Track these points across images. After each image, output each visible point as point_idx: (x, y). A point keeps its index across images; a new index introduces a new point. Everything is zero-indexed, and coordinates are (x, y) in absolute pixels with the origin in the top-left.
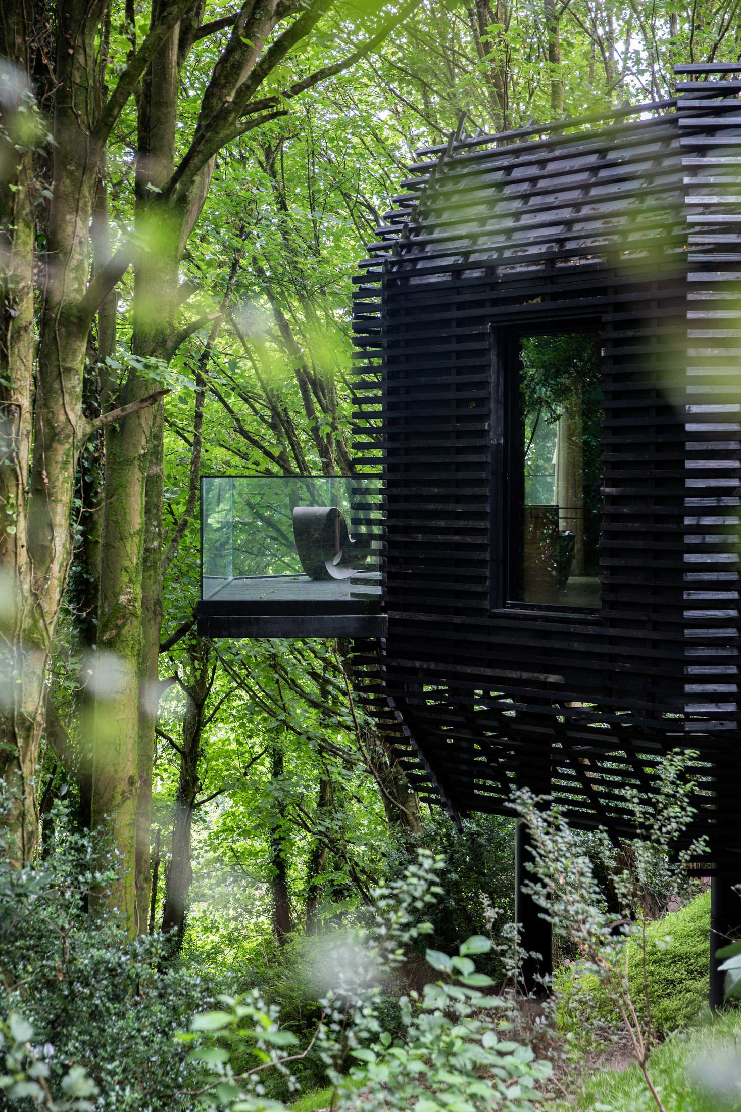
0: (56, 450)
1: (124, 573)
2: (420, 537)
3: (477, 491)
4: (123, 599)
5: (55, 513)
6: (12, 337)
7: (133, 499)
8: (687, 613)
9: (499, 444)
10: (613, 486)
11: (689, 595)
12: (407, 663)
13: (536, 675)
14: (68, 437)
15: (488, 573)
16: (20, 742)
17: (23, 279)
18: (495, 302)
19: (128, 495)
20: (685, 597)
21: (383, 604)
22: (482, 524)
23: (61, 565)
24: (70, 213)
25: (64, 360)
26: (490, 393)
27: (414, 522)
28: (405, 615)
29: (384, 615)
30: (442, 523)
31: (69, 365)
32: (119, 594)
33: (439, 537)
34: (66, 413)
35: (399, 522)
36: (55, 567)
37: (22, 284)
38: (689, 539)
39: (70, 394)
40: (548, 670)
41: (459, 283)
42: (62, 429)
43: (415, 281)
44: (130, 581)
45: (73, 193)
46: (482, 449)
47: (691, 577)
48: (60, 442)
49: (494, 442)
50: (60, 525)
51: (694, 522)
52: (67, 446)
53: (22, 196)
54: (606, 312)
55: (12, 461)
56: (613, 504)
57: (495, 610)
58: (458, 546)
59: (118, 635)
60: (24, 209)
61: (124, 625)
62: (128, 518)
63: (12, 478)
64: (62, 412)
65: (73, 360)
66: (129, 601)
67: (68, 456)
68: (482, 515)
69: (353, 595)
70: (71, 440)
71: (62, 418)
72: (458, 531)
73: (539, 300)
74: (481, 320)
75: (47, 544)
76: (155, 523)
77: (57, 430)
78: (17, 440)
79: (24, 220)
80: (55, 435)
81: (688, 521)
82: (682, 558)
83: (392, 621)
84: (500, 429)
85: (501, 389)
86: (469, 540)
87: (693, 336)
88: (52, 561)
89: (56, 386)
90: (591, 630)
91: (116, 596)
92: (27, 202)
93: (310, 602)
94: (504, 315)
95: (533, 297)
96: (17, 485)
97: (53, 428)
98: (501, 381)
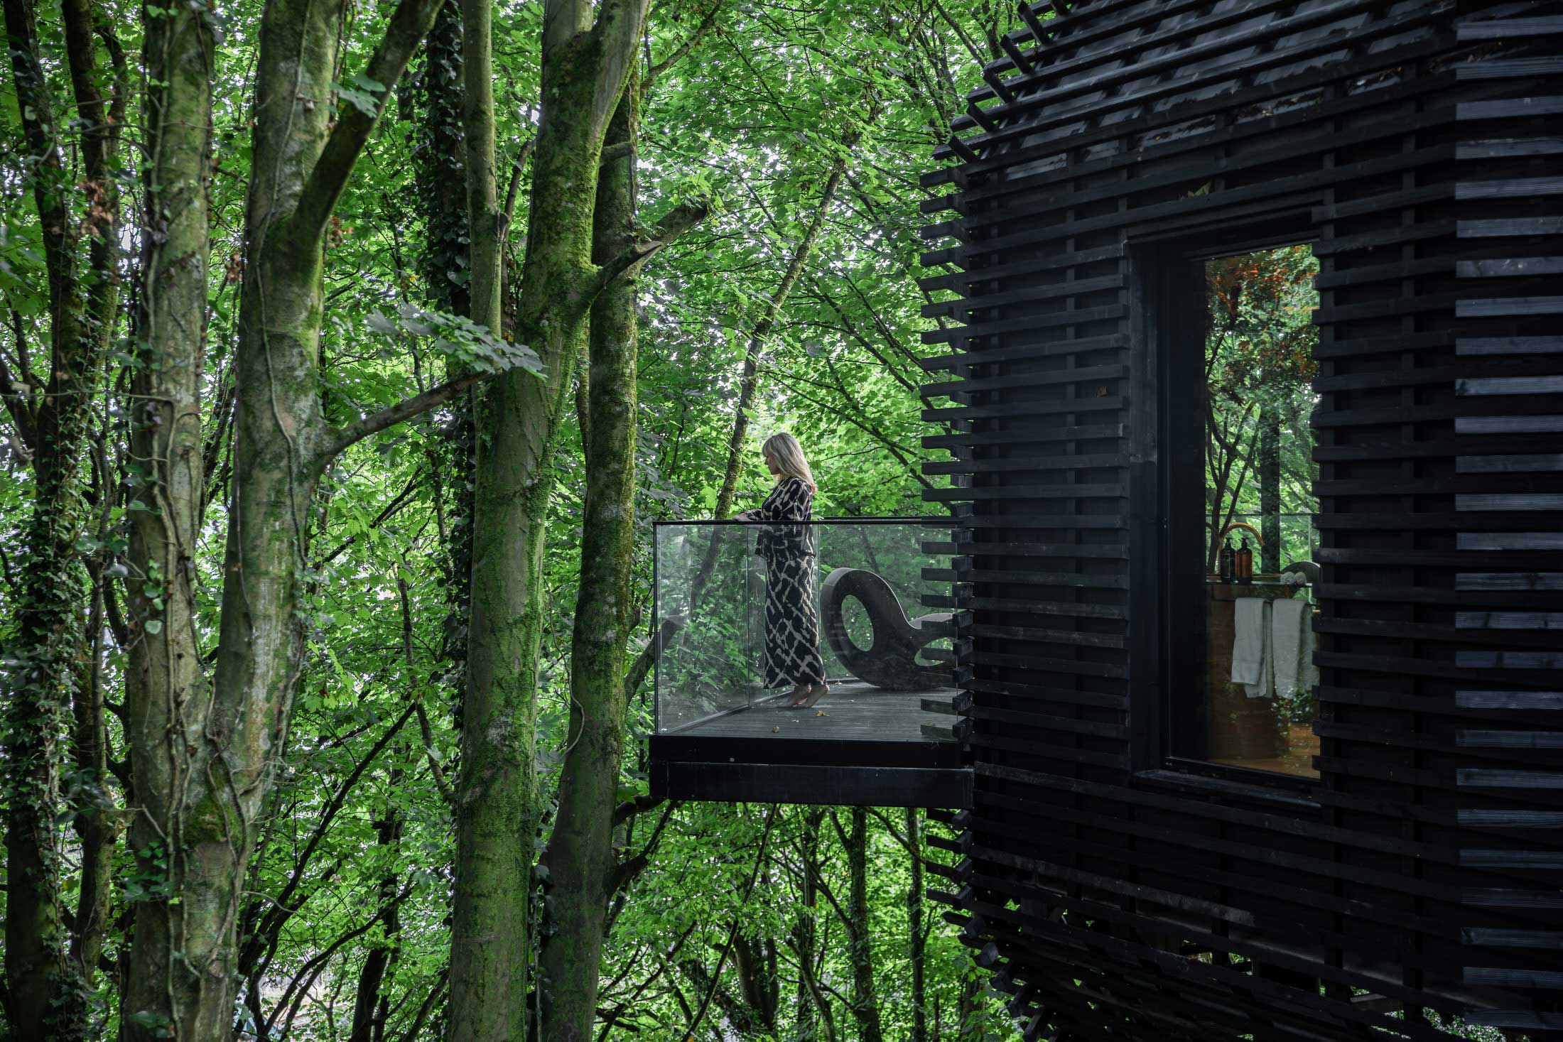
0: (258, 483)
1: (497, 690)
2: (1020, 633)
3: (1108, 550)
4: (493, 734)
5: (256, 596)
6: (157, 280)
7: (512, 563)
8: (1464, 816)
9: (1147, 464)
10: (1337, 545)
11: (1468, 776)
12: (1002, 858)
13: (1205, 904)
14: (277, 458)
15: (1126, 702)
16: (178, 1012)
17: (182, 175)
18: (1136, 199)
19: (504, 556)
20: (1460, 782)
21: (968, 749)
22: (1114, 612)
23: (272, 689)
24: (286, 58)
25: (271, 321)
26: (1126, 369)
27: (1012, 605)
28: (1000, 771)
29: (968, 769)
30: (1053, 608)
31: (279, 330)
32: (488, 726)
33: (1050, 633)
34: (274, 417)
35: (990, 604)
36: (259, 692)
37: (181, 184)
38: (1467, 660)
39: (283, 381)
40: (1226, 898)
41: (1082, 170)
42: (267, 444)
43: (1016, 174)
44: (508, 703)
45: (290, 22)
46: (1113, 472)
47: (1470, 738)
48: (263, 466)
49: (1137, 459)
50: (267, 617)
51: (1478, 624)
52: (277, 475)
53: (180, 27)
54: (1321, 203)
55: (152, 502)
56: (1338, 580)
57: (1142, 774)
58: (1081, 652)
59: (484, 796)
60: (183, 50)
61: (493, 779)
62: (504, 595)
63: (156, 534)
64: (268, 414)
65: (289, 320)
66: (504, 738)
67: (279, 492)
68: (1112, 595)
69: (924, 729)
70: (283, 464)
71: (268, 424)
72: (1082, 624)
73: (1205, 189)
74: (1111, 233)
75: (243, 650)
76: (612, 599)
77: (261, 445)
78: (162, 466)
79: (184, 71)
80: (257, 454)
81: (1463, 621)
82: (1453, 697)
83: (980, 778)
84: (1151, 434)
85: (1151, 361)
86: (1095, 640)
87: (1469, 234)
88: (250, 682)
89: (258, 367)
90: (1299, 827)
91: (484, 729)
92: (192, 39)
93: (838, 742)
94: (1145, 222)
95: (1195, 184)
96: (166, 545)
97: (252, 442)
98: (1152, 346)
